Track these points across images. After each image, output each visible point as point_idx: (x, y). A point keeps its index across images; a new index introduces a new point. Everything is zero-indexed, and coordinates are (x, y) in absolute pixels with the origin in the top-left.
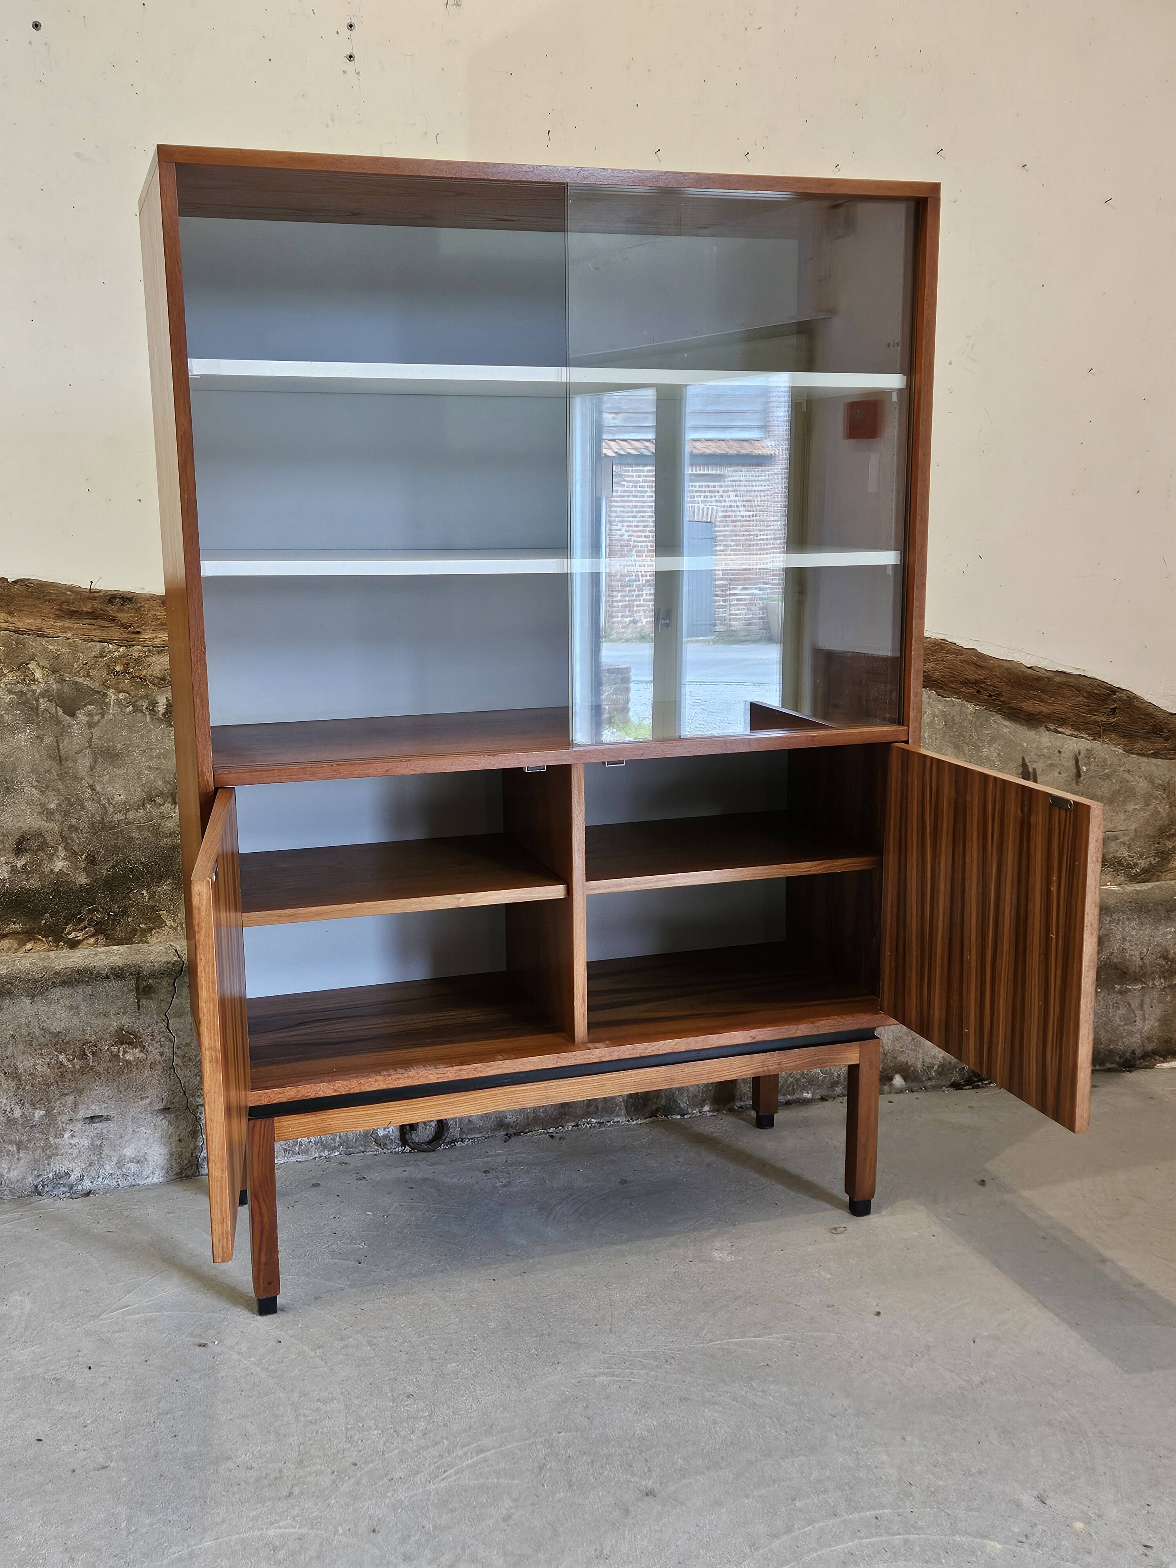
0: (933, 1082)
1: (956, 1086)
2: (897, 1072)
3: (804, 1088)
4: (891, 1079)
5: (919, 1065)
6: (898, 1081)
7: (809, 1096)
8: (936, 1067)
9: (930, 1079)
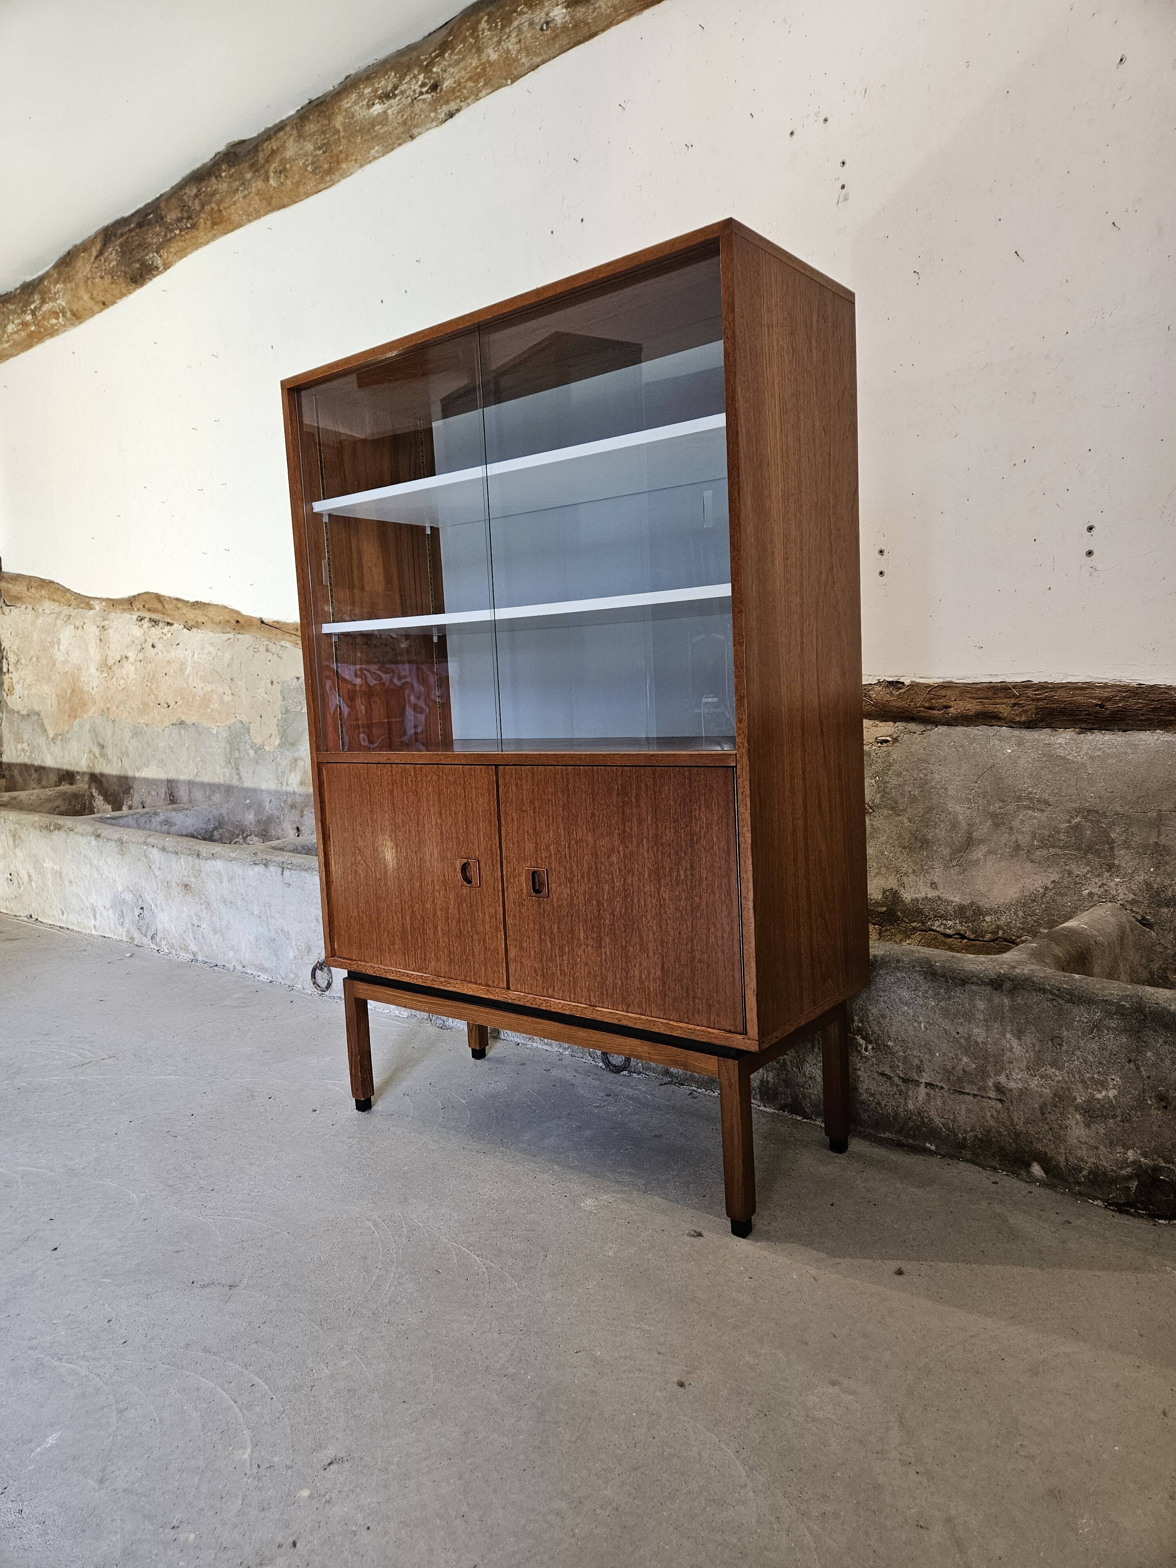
0: (1083, 1189)
1: (1110, 1204)
2: (1035, 1160)
3: (926, 1139)
4: (1029, 1165)
5: (1062, 1160)
6: (1036, 1169)
7: (933, 1148)
8: (1085, 1173)
9: (1078, 1183)
